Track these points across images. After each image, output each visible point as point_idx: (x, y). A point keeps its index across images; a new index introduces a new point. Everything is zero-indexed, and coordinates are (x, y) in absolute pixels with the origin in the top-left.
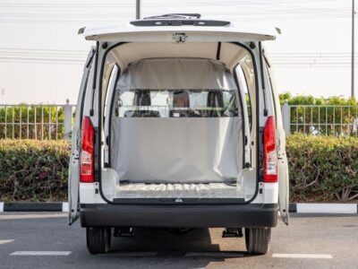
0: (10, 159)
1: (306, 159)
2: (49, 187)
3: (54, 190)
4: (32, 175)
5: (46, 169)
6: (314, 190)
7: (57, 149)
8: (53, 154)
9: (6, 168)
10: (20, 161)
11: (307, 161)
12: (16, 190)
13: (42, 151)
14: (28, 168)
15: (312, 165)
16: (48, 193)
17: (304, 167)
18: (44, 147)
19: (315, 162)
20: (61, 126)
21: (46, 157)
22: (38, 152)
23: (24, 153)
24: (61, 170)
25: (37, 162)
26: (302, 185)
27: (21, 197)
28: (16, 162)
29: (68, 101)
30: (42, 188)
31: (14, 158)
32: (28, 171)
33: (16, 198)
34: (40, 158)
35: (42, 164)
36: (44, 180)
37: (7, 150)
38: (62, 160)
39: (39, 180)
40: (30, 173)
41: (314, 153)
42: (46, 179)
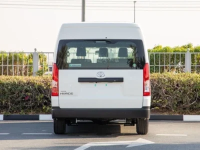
0: (7, 88)
1: (189, 88)
2: (31, 105)
3: (33, 107)
4: (20, 98)
5: (29, 94)
6: (195, 107)
7: (35, 82)
8: (33, 85)
9: (4, 93)
10: (13, 89)
11: (190, 89)
12: (10, 107)
13: (26, 83)
14: (18, 94)
15: (193, 91)
16: (30, 109)
17: (188, 93)
18: (27, 81)
19: (195, 90)
20: (30, 68)
21: (29, 87)
22: (24, 84)
23: (15, 84)
24: (38, 95)
25: (24, 90)
26: (187, 104)
27: (13, 111)
28: (11, 90)
29: (35, 50)
30: (26, 106)
31: (9, 88)
32: (17, 96)
33: (10, 112)
34: (25, 87)
35: (26, 91)
36: (27, 101)
37: (5, 82)
38: (39, 89)
39: (24, 101)
40: (19, 96)
41: (194, 84)
42: (29, 100)
